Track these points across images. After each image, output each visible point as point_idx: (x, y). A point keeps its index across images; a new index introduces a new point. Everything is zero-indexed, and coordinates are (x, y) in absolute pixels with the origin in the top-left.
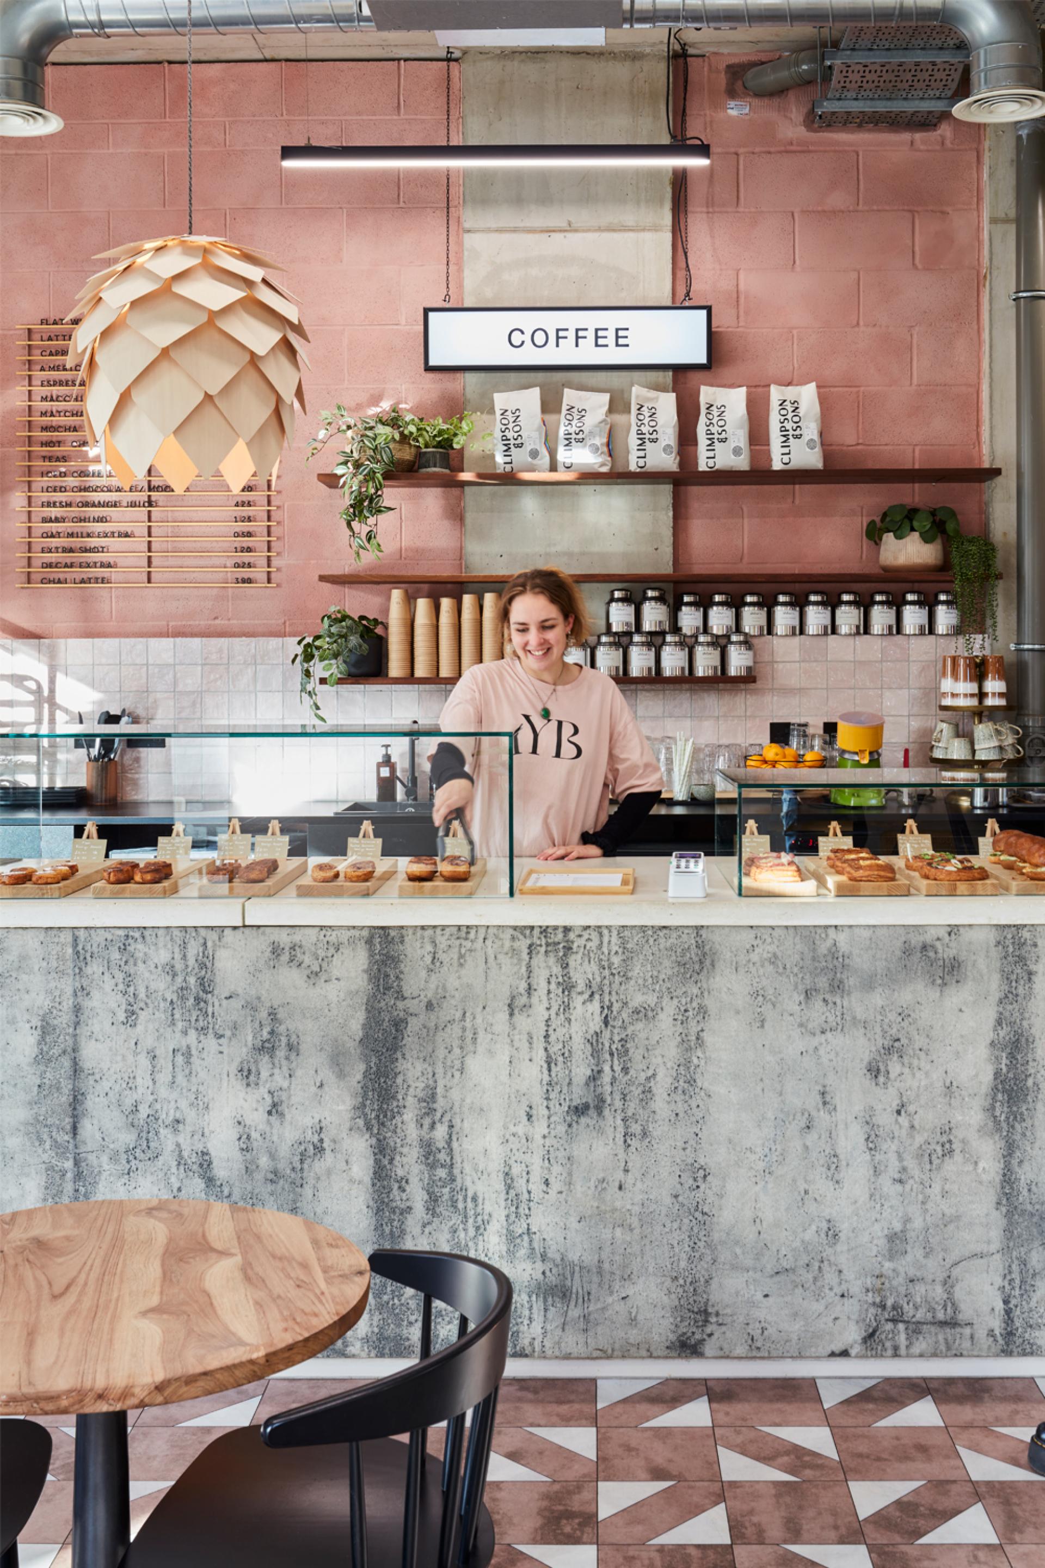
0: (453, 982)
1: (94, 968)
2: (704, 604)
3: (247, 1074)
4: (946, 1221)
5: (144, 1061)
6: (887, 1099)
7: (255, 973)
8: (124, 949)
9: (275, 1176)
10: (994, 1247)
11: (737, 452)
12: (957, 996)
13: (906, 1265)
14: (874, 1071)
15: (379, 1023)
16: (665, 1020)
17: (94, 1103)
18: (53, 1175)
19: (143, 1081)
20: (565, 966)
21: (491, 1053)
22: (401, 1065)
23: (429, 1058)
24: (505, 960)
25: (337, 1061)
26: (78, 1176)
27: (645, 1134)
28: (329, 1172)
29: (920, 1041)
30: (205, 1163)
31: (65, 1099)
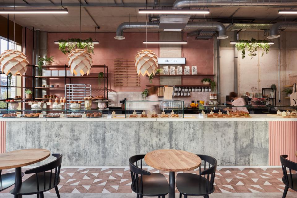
0: (178, 127)
1: (141, 125)
2: (185, 88)
3: (157, 136)
4: (229, 152)
5: (146, 135)
6: (223, 139)
7: (158, 126)
8: (144, 123)
9: (160, 147)
10: (234, 154)
11: (189, 73)
12: (230, 128)
13: (225, 156)
14: (222, 136)
15: (170, 131)
16: (200, 131)
17: (141, 139)
18: (136, 147)
19: (146, 137)
20: (190, 125)
21: (182, 134)
22: (173, 136)
23: (176, 135)
24: (184, 125)
25: (166, 135)
26: (139, 147)
27: (198, 143)
28: (165, 147)
29: (226, 133)
30: (152, 146)
31: (137, 139)
